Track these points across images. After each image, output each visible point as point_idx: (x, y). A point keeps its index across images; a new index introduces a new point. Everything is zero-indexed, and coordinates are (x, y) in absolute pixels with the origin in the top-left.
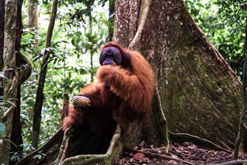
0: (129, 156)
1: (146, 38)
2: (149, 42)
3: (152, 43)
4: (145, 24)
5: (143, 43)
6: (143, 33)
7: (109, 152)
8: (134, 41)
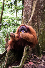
0: (27, 63)
1: (34, 19)
2: (35, 20)
3: (36, 20)
4: (34, 14)
5: (33, 20)
6: (33, 17)
7: (21, 65)
8: (30, 20)
